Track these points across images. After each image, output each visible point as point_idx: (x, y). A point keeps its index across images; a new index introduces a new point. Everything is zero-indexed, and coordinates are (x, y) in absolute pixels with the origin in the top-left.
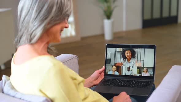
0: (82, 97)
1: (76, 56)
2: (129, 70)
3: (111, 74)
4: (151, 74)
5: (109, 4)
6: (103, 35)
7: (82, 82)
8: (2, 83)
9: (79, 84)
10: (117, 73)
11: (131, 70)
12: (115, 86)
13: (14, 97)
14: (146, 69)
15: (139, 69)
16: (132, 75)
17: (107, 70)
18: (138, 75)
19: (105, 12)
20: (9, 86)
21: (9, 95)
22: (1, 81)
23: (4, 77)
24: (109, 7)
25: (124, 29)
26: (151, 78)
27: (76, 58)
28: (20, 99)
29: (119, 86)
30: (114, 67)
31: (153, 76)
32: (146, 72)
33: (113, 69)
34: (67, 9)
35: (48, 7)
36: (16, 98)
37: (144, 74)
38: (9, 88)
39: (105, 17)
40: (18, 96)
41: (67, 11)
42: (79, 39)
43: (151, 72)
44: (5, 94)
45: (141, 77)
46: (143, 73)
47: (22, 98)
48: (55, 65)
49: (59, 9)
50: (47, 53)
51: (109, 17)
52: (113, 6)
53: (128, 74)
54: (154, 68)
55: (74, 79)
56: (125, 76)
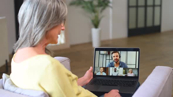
0: (76, 92)
1: (68, 58)
2: (115, 71)
3: (100, 75)
4: (136, 74)
5: (96, 14)
6: (91, 43)
7: (75, 79)
8: (2, 80)
9: (73, 80)
10: (104, 74)
11: (118, 71)
12: (103, 85)
13: (14, 92)
14: (131, 70)
15: (125, 70)
16: (118, 75)
17: (96, 71)
18: (124, 75)
19: (93, 21)
20: (9, 83)
21: (9, 91)
22: (2, 79)
23: (4, 75)
24: (96, 17)
25: (111, 37)
26: (136, 78)
27: (68, 61)
28: (20, 93)
29: (106, 85)
30: (102, 68)
31: (137, 76)
32: (131, 73)
33: (101, 70)
34: (63, 13)
35: (47, 13)
36: (16, 93)
37: (130, 75)
38: (9, 85)
39: (93, 26)
40: (18, 91)
41: (63, 15)
42: (68, 46)
43: (135, 72)
44: (5, 90)
45: (126, 77)
46: (128, 73)
47: (22, 93)
48: (52, 63)
49: (56, 14)
50: (45, 53)
51: (96, 26)
52: (100, 15)
53: (115, 74)
54: (138, 69)
55: (69, 76)
56: (112, 76)
